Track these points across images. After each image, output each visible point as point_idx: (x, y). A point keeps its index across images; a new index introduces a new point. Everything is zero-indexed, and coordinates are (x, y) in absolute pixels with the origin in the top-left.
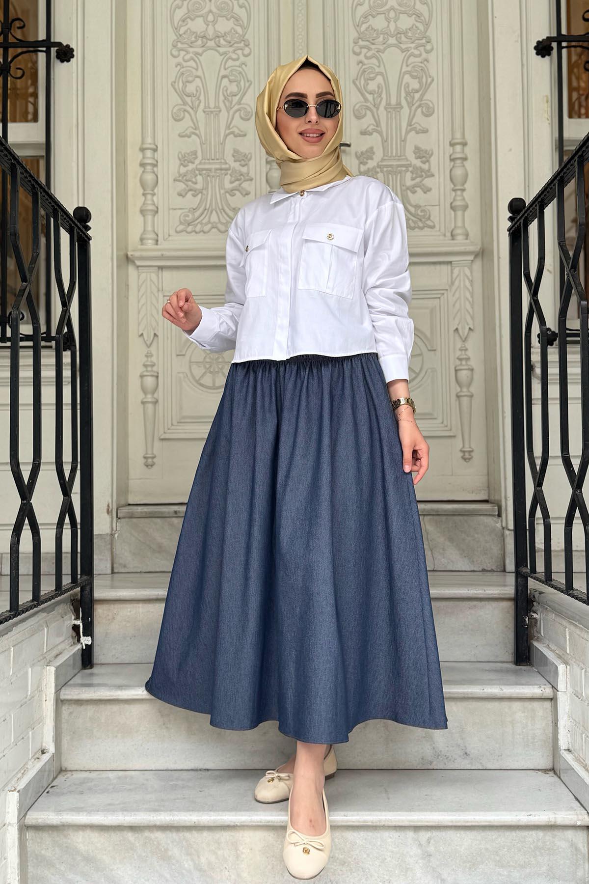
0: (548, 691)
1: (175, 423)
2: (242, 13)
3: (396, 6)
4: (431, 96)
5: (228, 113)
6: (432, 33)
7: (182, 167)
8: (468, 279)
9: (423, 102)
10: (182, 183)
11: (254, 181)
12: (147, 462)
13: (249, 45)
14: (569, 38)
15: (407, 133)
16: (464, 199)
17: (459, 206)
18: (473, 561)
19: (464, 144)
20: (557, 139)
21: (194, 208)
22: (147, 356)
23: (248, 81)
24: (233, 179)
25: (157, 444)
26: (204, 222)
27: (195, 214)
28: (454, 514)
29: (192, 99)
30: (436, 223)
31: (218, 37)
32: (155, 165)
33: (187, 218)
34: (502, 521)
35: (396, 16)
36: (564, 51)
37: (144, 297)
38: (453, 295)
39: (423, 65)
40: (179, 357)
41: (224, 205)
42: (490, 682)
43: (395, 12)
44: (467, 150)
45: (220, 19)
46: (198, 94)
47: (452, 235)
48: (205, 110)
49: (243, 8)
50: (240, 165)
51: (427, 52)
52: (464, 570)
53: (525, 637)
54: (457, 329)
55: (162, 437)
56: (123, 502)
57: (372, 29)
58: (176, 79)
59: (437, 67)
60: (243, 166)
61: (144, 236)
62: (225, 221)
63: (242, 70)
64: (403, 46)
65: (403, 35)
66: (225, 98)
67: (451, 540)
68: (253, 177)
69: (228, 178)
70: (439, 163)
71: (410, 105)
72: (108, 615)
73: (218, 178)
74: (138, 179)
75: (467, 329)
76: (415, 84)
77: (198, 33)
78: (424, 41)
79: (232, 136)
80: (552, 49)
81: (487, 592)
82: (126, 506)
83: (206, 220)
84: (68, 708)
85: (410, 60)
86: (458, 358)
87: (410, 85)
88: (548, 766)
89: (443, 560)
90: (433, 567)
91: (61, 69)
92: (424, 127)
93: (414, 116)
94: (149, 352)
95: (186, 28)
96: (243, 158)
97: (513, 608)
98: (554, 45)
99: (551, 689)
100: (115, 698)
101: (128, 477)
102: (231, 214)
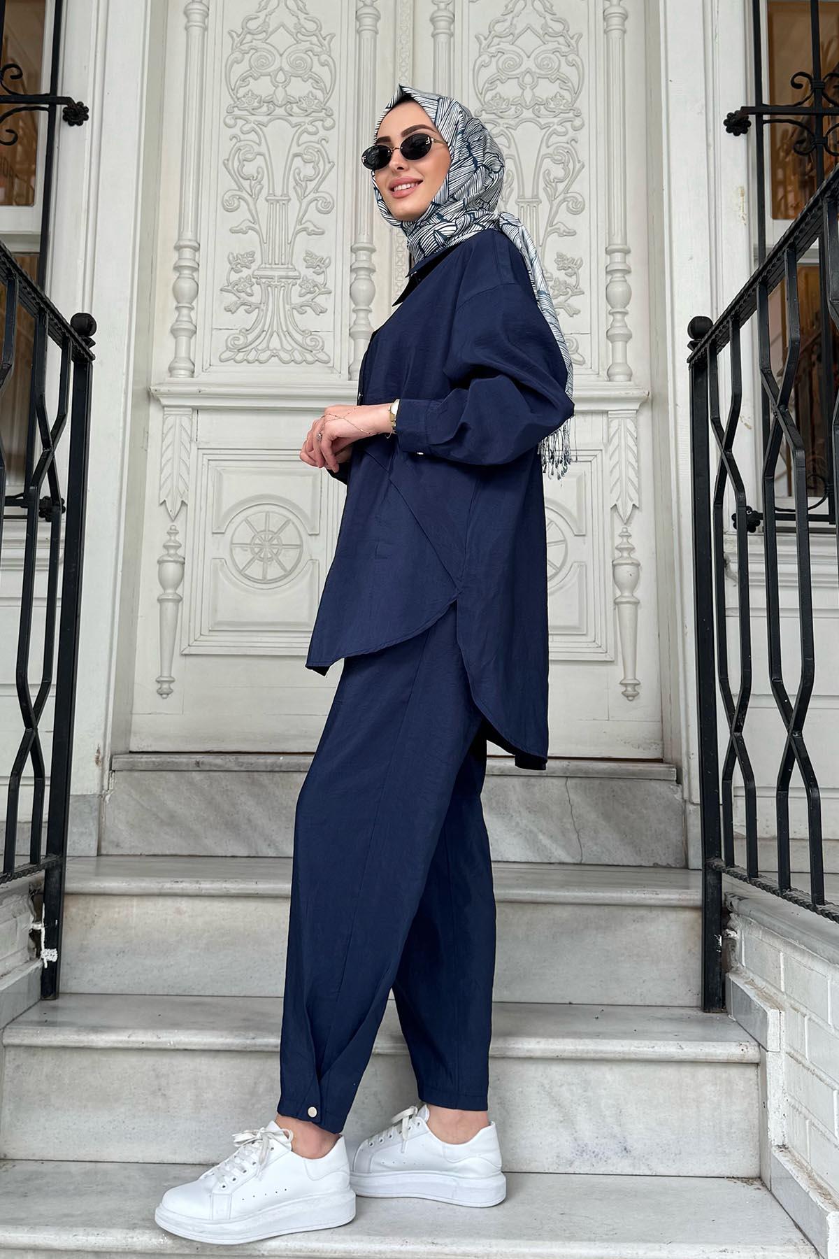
0: (752, 1053)
1: (205, 632)
2: (325, 73)
3: (534, 69)
4: (580, 187)
5: (301, 204)
6: (582, 103)
7: (232, 272)
8: (631, 434)
9: (570, 195)
10: (231, 294)
11: (333, 294)
12: (160, 689)
13: (332, 115)
14: (773, 110)
15: (547, 234)
16: (626, 326)
17: (619, 334)
18: (640, 851)
19: (627, 252)
20: (757, 246)
21: (248, 329)
22: (169, 533)
23: (329, 163)
24: (304, 291)
25: (178, 662)
26: (259, 348)
27: (249, 336)
28: (612, 776)
29: (251, 183)
30: (585, 357)
31: (291, 103)
32: (197, 270)
33: (236, 342)
34: (682, 792)
35: (533, 82)
36: (766, 127)
37: (170, 447)
38: (610, 459)
39: (570, 147)
40: (215, 535)
41: (291, 328)
42: (663, 1036)
43: (533, 78)
44: (631, 259)
45: (293, 78)
46: (259, 176)
47: (609, 375)
48: (268, 198)
49: (326, 67)
50: (314, 272)
51: (575, 129)
52: (625, 864)
53: (717, 969)
54: (616, 505)
55: (184, 653)
56: (121, 748)
57: (500, 97)
58: (229, 157)
59: (589, 148)
60: (319, 274)
61: (175, 365)
62: (290, 348)
63: (322, 149)
64: (543, 121)
65: (542, 107)
66: (297, 183)
67: (607, 817)
68: (333, 289)
69: (296, 290)
70: (591, 277)
71: (551, 198)
72: (85, 917)
73: (283, 288)
74: (171, 286)
75: (630, 508)
76: (558, 171)
77: (263, 98)
78: (571, 115)
79: (305, 232)
80: (749, 124)
81: (660, 896)
82: (126, 753)
83: (264, 345)
84: (14, 1059)
85: (551, 139)
86: (617, 548)
87: (552, 173)
88: (753, 1172)
89: (595, 848)
90: (580, 858)
91: (68, 135)
92: (570, 228)
93: (556, 213)
94: (173, 528)
95: (247, 89)
96: (318, 264)
97: (700, 921)
98: (752, 118)
99: (757, 1048)
100: (86, 1044)
101: (131, 711)
102: (299, 338)
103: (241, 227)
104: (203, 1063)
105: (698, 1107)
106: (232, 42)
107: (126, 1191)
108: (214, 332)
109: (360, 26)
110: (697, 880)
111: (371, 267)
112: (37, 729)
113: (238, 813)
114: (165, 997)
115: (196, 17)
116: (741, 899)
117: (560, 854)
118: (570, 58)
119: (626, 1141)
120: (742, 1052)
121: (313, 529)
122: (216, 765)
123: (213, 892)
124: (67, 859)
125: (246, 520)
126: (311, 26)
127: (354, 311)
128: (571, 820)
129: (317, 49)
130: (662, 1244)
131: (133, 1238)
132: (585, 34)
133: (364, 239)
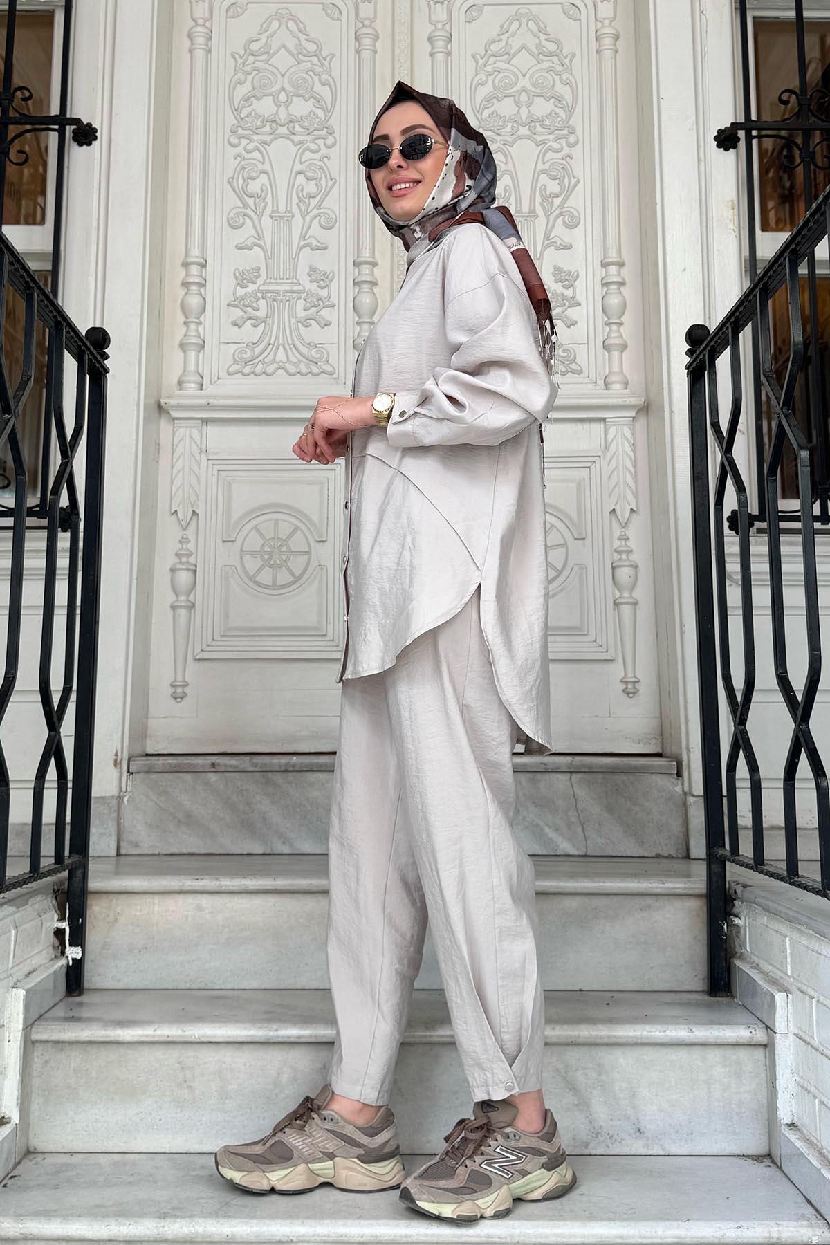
0: (760, 1035)
1: (217, 637)
2: (325, 93)
3: (530, 87)
4: (576, 201)
5: (304, 219)
6: (576, 121)
7: (239, 288)
8: (629, 442)
9: (565, 210)
10: (237, 309)
11: (336, 308)
12: (174, 693)
13: (333, 132)
14: (759, 125)
15: (544, 248)
16: (622, 336)
17: (615, 344)
18: (642, 842)
19: (621, 265)
20: (748, 258)
21: (255, 342)
22: (180, 542)
23: (331, 180)
24: (308, 305)
25: (191, 666)
26: (267, 360)
27: (255, 349)
28: (614, 771)
29: (255, 200)
30: (583, 367)
31: (293, 122)
32: (204, 285)
33: (243, 355)
34: (682, 784)
35: (529, 99)
36: (755, 142)
37: (181, 459)
38: (609, 464)
39: (565, 162)
40: (226, 544)
41: (295, 339)
42: (674, 1020)
44: (625, 271)
45: (295, 99)
46: (263, 194)
47: (605, 384)
48: (272, 215)
49: (327, 87)
50: (318, 286)
51: (571, 146)
52: (629, 854)
53: (723, 954)
54: (614, 509)
55: (197, 657)
56: (138, 751)
57: (497, 115)
58: (234, 174)
59: (583, 165)
60: (323, 288)
61: (186, 379)
62: (295, 360)
63: (323, 166)
64: (539, 138)
65: (538, 124)
66: (300, 200)
67: (610, 809)
68: (336, 302)
69: (300, 304)
70: (587, 289)
71: (548, 213)
72: (108, 916)
73: (288, 302)
74: (179, 302)
75: (628, 511)
76: (553, 187)
77: (266, 117)
78: (566, 132)
79: (308, 249)
80: (739, 140)
81: (667, 885)
82: (142, 756)
83: (271, 357)
84: (42, 1055)
85: (547, 155)
86: (616, 551)
87: (548, 188)
88: (762, 1150)
89: (599, 840)
90: (584, 850)
91: (78, 155)
92: (566, 241)
93: (553, 227)
94: (185, 536)
95: (249, 109)
96: (321, 278)
97: (705, 909)
98: (741, 134)
99: (765, 1030)
100: (112, 1039)
101: (147, 715)
102: (304, 350)
103: (246, 243)
104: (228, 1055)
105: (709, 1088)
106: (234, 64)
107: (155, 1182)
108: (222, 346)
109: (359, 46)
110: (701, 870)
111: (373, 280)
112: (59, 733)
113: (253, 812)
114: (188, 992)
115: (200, 40)
116: (745, 886)
117: (566, 847)
118: (564, 77)
119: (639, 1122)
120: (750, 1035)
121: (321, 536)
122: (231, 766)
123: (232, 888)
124: (90, 859)
125: (256, 528)
126: (312, 47)
127: (358, 323)
128: (575, 813)
129: (318, 69)
130: (680, 1223)
131: (164, 1227)
132: (578, 54)
133: (366, 254)
